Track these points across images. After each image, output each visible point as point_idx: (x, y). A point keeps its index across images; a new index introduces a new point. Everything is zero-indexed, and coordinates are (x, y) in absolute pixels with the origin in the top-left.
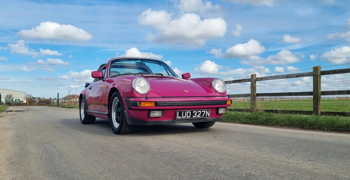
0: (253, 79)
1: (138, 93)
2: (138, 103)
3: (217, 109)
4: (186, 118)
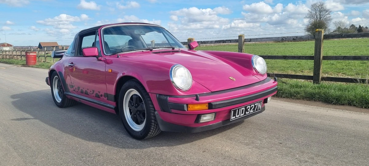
0: (241, 40)
1: (180, 90)
2: (185, 106)
4: (240, 116)
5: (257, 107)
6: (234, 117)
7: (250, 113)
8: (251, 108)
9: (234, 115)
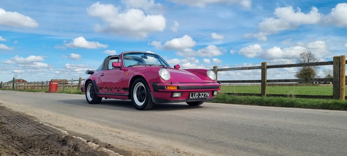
0: (215, 70)
1: (163, 80)
2: (165, 87)
3: (213, 92)
4: (195, 98)
5: (207, 95)
6: (192, 97)
7: (202, 97)
8: (202, 95)
9: (192, 96)
